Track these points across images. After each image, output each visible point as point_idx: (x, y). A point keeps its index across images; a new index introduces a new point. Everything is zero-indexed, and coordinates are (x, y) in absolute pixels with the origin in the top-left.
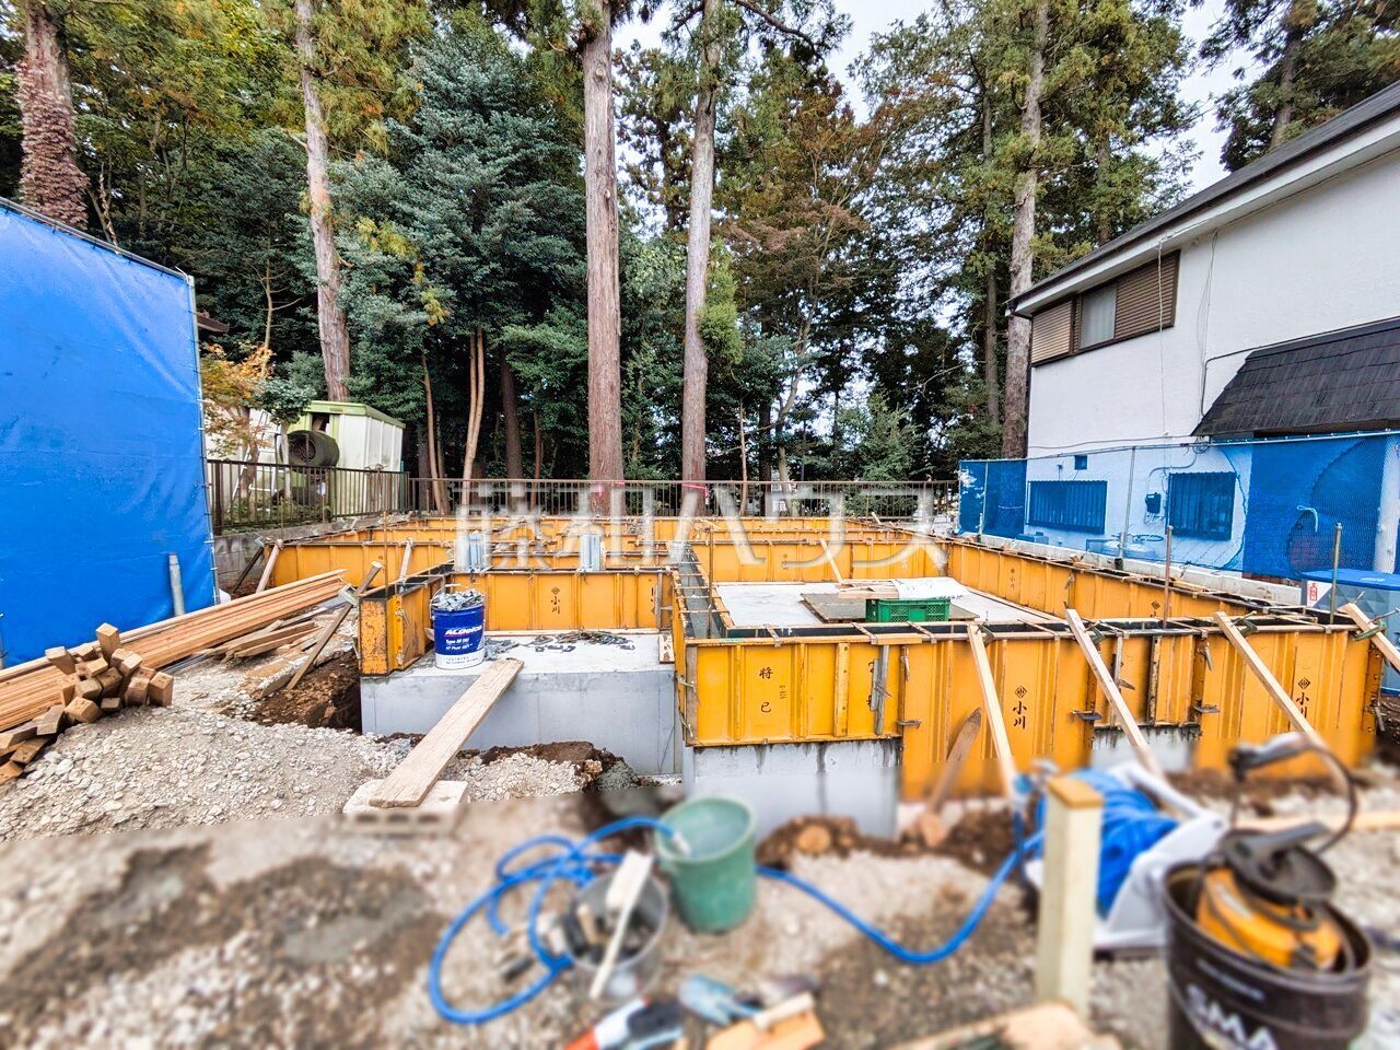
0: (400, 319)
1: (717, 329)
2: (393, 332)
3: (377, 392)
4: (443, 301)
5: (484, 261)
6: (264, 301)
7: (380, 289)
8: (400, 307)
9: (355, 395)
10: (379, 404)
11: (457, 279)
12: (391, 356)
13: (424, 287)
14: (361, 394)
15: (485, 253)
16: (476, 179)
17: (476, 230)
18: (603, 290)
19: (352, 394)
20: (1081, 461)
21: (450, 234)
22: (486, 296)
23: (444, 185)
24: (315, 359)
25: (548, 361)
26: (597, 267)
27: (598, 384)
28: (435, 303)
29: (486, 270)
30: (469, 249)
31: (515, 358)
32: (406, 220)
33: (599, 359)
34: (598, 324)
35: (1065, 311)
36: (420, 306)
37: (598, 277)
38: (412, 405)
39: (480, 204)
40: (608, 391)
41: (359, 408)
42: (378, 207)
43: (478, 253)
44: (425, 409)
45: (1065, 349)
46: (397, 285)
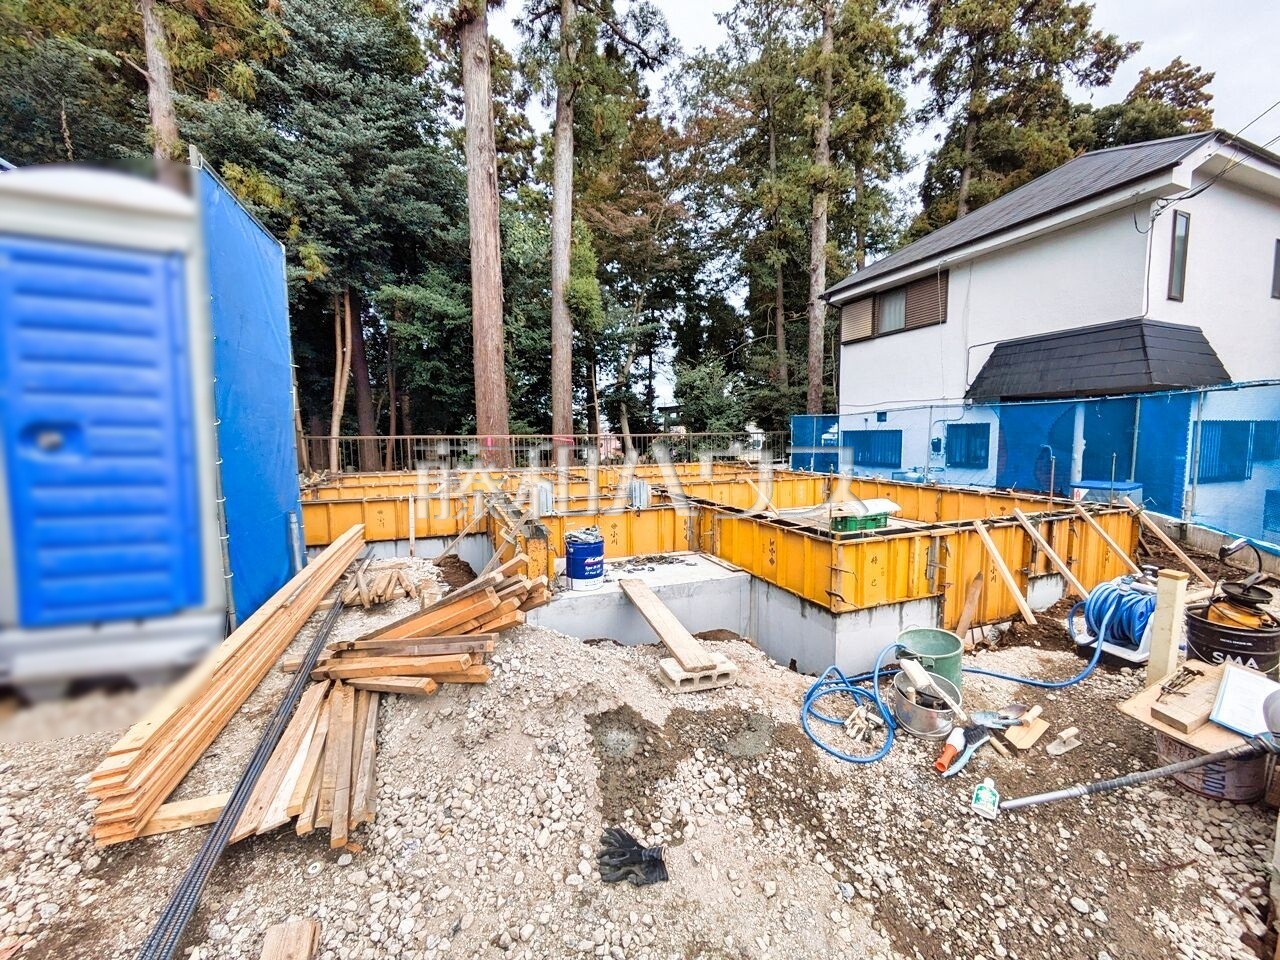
1: (584, 300)
4: (323, 257)
5: (361, 222)
11: (335, 236)
13: (302, 242)
15: (365, 212)
16: (359, 138)
17: (355, 189)
18: (487, 259)
20: (882, 416)
21: (332, 192)
22: (362, 255)
23: (321, 140)
26: (482, 237)
27: (485, 346)
28: (314, 259)
29: (363, 229)
30: (348, 207)
32: (280, 171)
33: (486, 322)
34: (483, 290)
35: (868, 305)
37: (483, 246)
39: (358, 164)
40: (495, 353)
42: (242, 152)
43: (356, 212)
45: (868, 333)
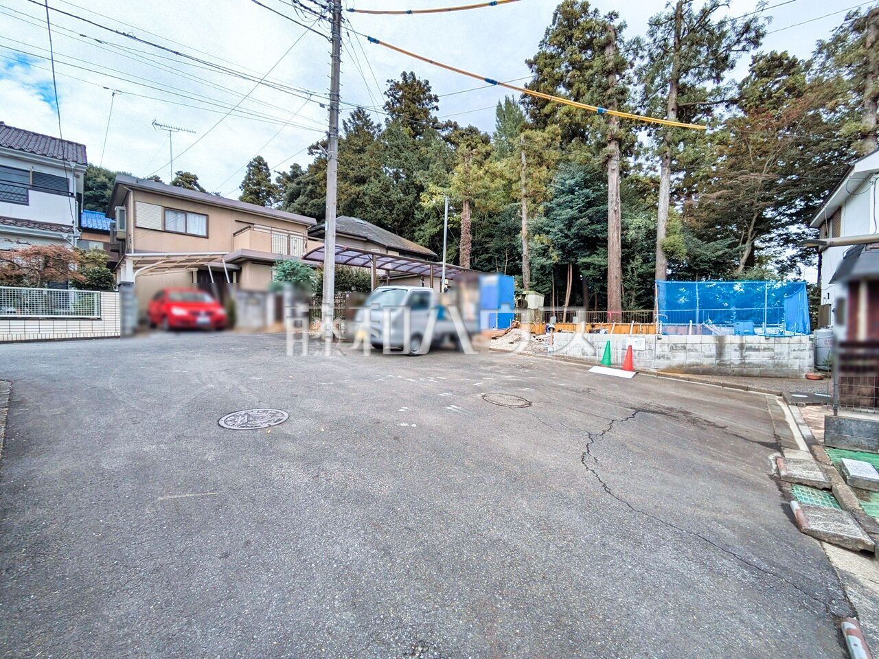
0: (545, 264)
1: (669, 247)
2: (543, 267)
3: (537, 287)
4: (558, 255)
5: (572, 239)
6: (505, 258)
7: (539, 255)
8: (545, 259)
9: (532, 288)
10: (538, 289)
11: (562, 247)
12: (542, 274)
13: (553, 252)
14: (533, 287)
15: (572, 237)
16: (569, 216)
17: (569, 230)
19: (530, 287)
21: (561, 234)
22: (573, 250)
24: (520, 277)
25: (594, 268)
26: (611, 235)
27: (612, 278)
28: (555, 256)
29: (572, 242)
30: (567, 236)
31: (583, 269)
32: (548, 233)
33: (612, 266)
34: (611, 255)
36: (551, 258)
37: (612, 237)
38: (548, 289)
39: (570, 223)
41: (533, 292)
42: (539, 230)
43: (569, 238)
44: (552, 290)
46: (544, 252)
